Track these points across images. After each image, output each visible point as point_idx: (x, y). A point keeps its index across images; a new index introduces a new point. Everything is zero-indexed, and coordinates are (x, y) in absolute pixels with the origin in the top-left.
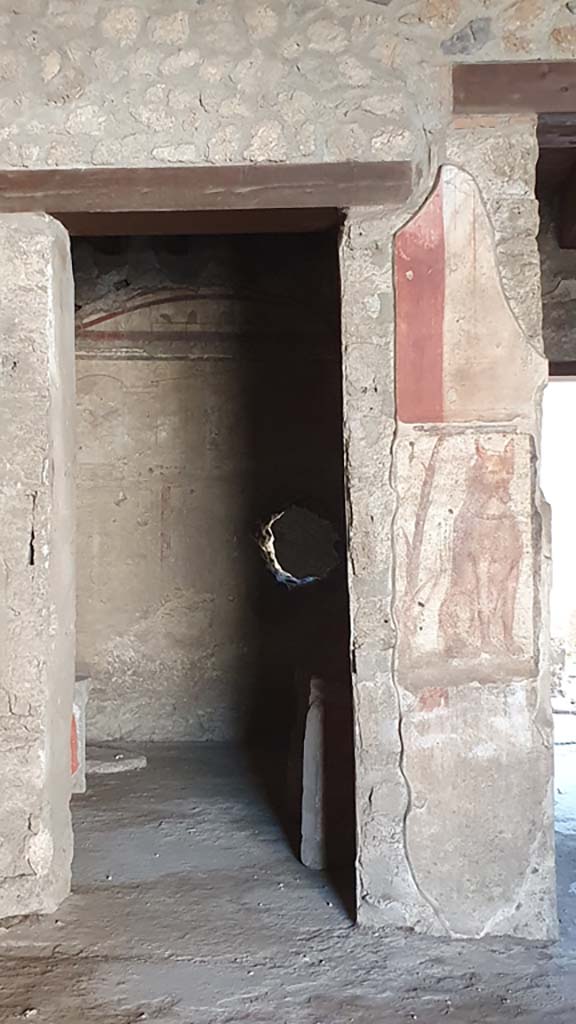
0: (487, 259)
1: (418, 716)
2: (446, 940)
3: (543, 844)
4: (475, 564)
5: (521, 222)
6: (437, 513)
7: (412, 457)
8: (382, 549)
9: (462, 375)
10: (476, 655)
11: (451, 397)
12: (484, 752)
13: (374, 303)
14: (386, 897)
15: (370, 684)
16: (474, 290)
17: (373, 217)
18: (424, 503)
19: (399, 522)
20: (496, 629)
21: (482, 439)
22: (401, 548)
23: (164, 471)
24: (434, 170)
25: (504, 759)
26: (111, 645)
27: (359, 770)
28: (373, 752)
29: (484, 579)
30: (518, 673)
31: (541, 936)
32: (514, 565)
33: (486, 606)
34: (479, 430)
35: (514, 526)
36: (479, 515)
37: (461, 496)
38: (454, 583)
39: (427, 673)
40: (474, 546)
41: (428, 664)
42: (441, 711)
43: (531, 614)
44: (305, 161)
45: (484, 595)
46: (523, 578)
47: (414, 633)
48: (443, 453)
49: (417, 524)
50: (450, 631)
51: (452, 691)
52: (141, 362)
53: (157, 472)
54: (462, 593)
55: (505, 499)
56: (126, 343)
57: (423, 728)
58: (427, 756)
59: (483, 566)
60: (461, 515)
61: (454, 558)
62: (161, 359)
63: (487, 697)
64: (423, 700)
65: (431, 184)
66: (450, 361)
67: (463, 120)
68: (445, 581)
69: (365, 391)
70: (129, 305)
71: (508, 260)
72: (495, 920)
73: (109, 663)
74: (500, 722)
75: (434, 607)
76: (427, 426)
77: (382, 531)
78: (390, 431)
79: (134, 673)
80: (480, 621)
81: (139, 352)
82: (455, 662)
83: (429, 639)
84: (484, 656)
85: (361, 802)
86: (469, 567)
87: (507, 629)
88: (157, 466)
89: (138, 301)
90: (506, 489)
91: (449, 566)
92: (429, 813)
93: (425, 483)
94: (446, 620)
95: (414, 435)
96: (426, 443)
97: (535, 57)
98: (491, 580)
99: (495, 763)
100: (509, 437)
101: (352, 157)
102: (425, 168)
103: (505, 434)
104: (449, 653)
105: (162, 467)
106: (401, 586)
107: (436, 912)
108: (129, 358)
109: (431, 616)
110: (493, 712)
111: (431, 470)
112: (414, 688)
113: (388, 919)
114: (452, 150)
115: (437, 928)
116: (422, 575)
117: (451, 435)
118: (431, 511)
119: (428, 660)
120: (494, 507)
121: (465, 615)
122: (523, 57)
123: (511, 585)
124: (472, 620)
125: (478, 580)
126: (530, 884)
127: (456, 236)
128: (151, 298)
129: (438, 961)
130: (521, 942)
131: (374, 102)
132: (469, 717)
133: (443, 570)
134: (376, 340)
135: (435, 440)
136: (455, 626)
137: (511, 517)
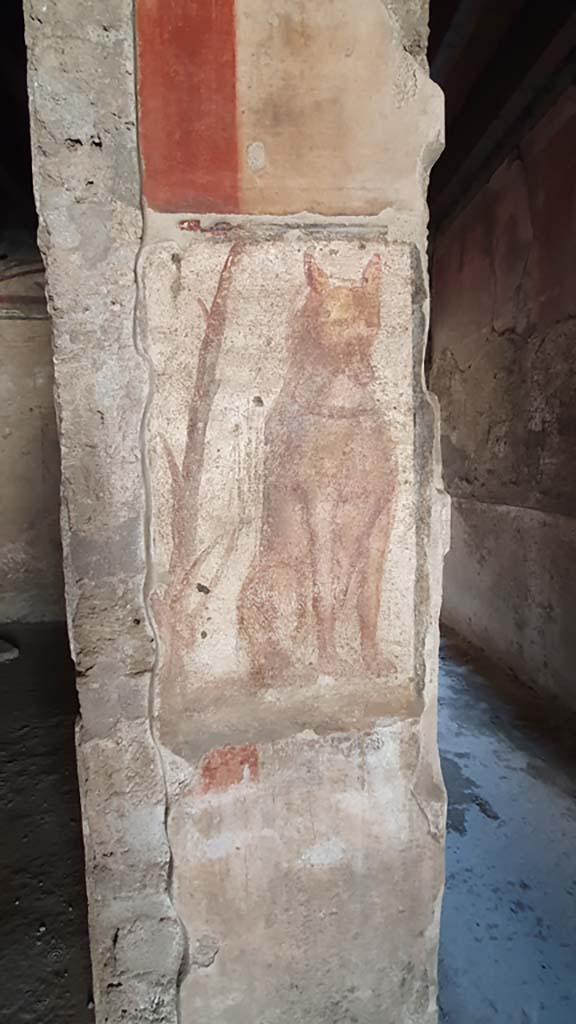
1: (197, 805)
6: (231, 406)
7: (177, 288)
8: (123, 483)
9: (280, 114)
10: (309, 678)
12: (322, 856)
15: (109, 744)
18: (205, 386)
19: (155, 425)
20: (346, 630)
21: (319, 249)
22: (161, 477)
23: (43, 410)
25: (359, 866)
26: (5, 550)
28: (116, 865)
29: (324, 534)
30: (386, 709)
33: (328, 589)
34: (312, 229)
35: (380, 431)
36: (313, 409)
37: (278, 371)
38: (268, 545)
39: (215, 720)
40: (304, 471)
41: (219, 701)
42: (244, 789)
43: (410, 599)
46: (397, 531)
47: (190, 644)
48: (241, 281)
49: (192, 428)
50: (260, 637)
51: (264, 751)
52: (19, 321)
53: (36, 411)
54: (284, 564)
55: (365, 375)
56: (6, 305)
57: (210, 823)
58: (216, 877)
59: (323, 510)
60: (279, 412)
61: (267, 497)
62: (35, 319)
63: (328, 759)
64: (208, 771)
68: (250, 542)
69: (76, 144)
70: (8, 273)
73: (5, 564)
74: (353, 801)
75: (228, 593)
76: (207, 219)
77: (121, 443)
78: (131, 235)
79: (26, 571)
81: (17, 313)
82: (269, 696)
84: (326, 680)
86: (294, 514)
88: (36, 407)
89: (15, 271)
90: (365, 357)
91: (255, 511)
92: (223, 972)
93: (206, 344)
94: (253, 615)
95: (179, 239)
96: (207, 258)
98: (338, 537)
99: (344, 874)
100: (372, 248)
103: (363, 241)
105: (40, 407)
106: (162, 553)
108: (10, 318)
109: (222, 611)
110: (341, 781)
111: (216, 317)
112: (193, 750)
116: (204, 531)
117: (256, 242)
118: (220, 401)
119: (219, 694)
120: (343, 393)
121: (287, 605)
123: (374, 544)
124: (302, 614)
125: (313, 538)
128: (26, 268)
132: (296, 796)
133: (244, 522)
134: (94, 33)
135: (224, 250)
136: (268, 626)
137: (375, 412)
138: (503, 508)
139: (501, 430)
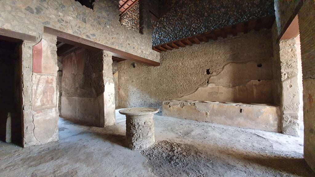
0: (49, 53)
1: (36, 115)
2: (41, 145)
3: (57, 129)
4: (47, 93)
5: (55, 49)
6: (40, 86)
7: (36, 78)
8: (29, 91)
9: (45, 68)
11: (43, 70)
12: (48, 118)
13: (29, 55)
14: (30, 142)
15: (27, 111)
16: (47, 57)
17: (29, 43)
18: (38, 84)
19: (33, 87)
20: (50, 102)
21: (48, 76)
22: (34, 91)
24: (40, 39)
25: (51, 118)
27: (25, 124)
28: (27, 121)
29: (48, 95)
30: (54, 107)
31: (57, 140)
32: (54, 93)
33: (49, 99)
34: (48, 75)
35: (53, 88)
36: (47, 86)
37: (44, 84)
38: (43, 96)
39: (38, 109)
40: (47, 91)
42: (41, 114)
43: (56, 99)
44: (15, 31)
45: (48, 97)
46: (55, 95)
47: (36, 103)
48: (41, 78)
49: (37, 88)
50: (42, 102)
51: (42, 111)
54: (45, 97)
57: (37, 116)
58: (38, 120)
60: (45, 87)
61: (43, 93)
63: (49, 111)
64: (37, 113)
65: (40, 40)
66: (43, 65)
67: (45, 34)
68: (42, 96)
69: (27, 67)
71: (52, 53)
72: (50, 140)
74: (51, 114)
75: (39, 99)
76: (39, 74)
77: (30, 88)
78: (31, 74)
80: (48, 101)
82: (43, 107)
83: (38, 103)
84: (48, 105)
85: (25, 129)
87: (52, 101)
90: (52, 83)
91: (42, 93)
92: (38, 128)
93: (38, 82)
95: (36, 75)
96: (38, 76)
97: (57, 29)
98: (49, 95)
99: (50, 120)
100: (53, 76)
101: (25, 33)
102: (39, 38)
104: (42, 105)
106: (33, 97)
107: (39, 142)
109: (39, 101)
110: (50, 113)
111: (39, 80)
112: (36, 111)
113: (30, 145)
114: (43, 37)
115: (40, 144)
116: (37, 95)
117: (43, 75)
118: (39, 86)
119: (39, 106)
120: (50, 85)
121: (45, 100)
122: (55, 28)
123: (53, 96)
124: (46, 101)
125: (47, 95)
126: (55, 134)
127: (44, 49)
129: (41, 148)
130: (53, 142)
131: (29, 26)
132: (46, 114)
133: (41, 94)
134: (29, 60)
135: (40, 76)
136: (43, 102)
137: (53, 87)
138: (73, 97)
139: (73, 87)
